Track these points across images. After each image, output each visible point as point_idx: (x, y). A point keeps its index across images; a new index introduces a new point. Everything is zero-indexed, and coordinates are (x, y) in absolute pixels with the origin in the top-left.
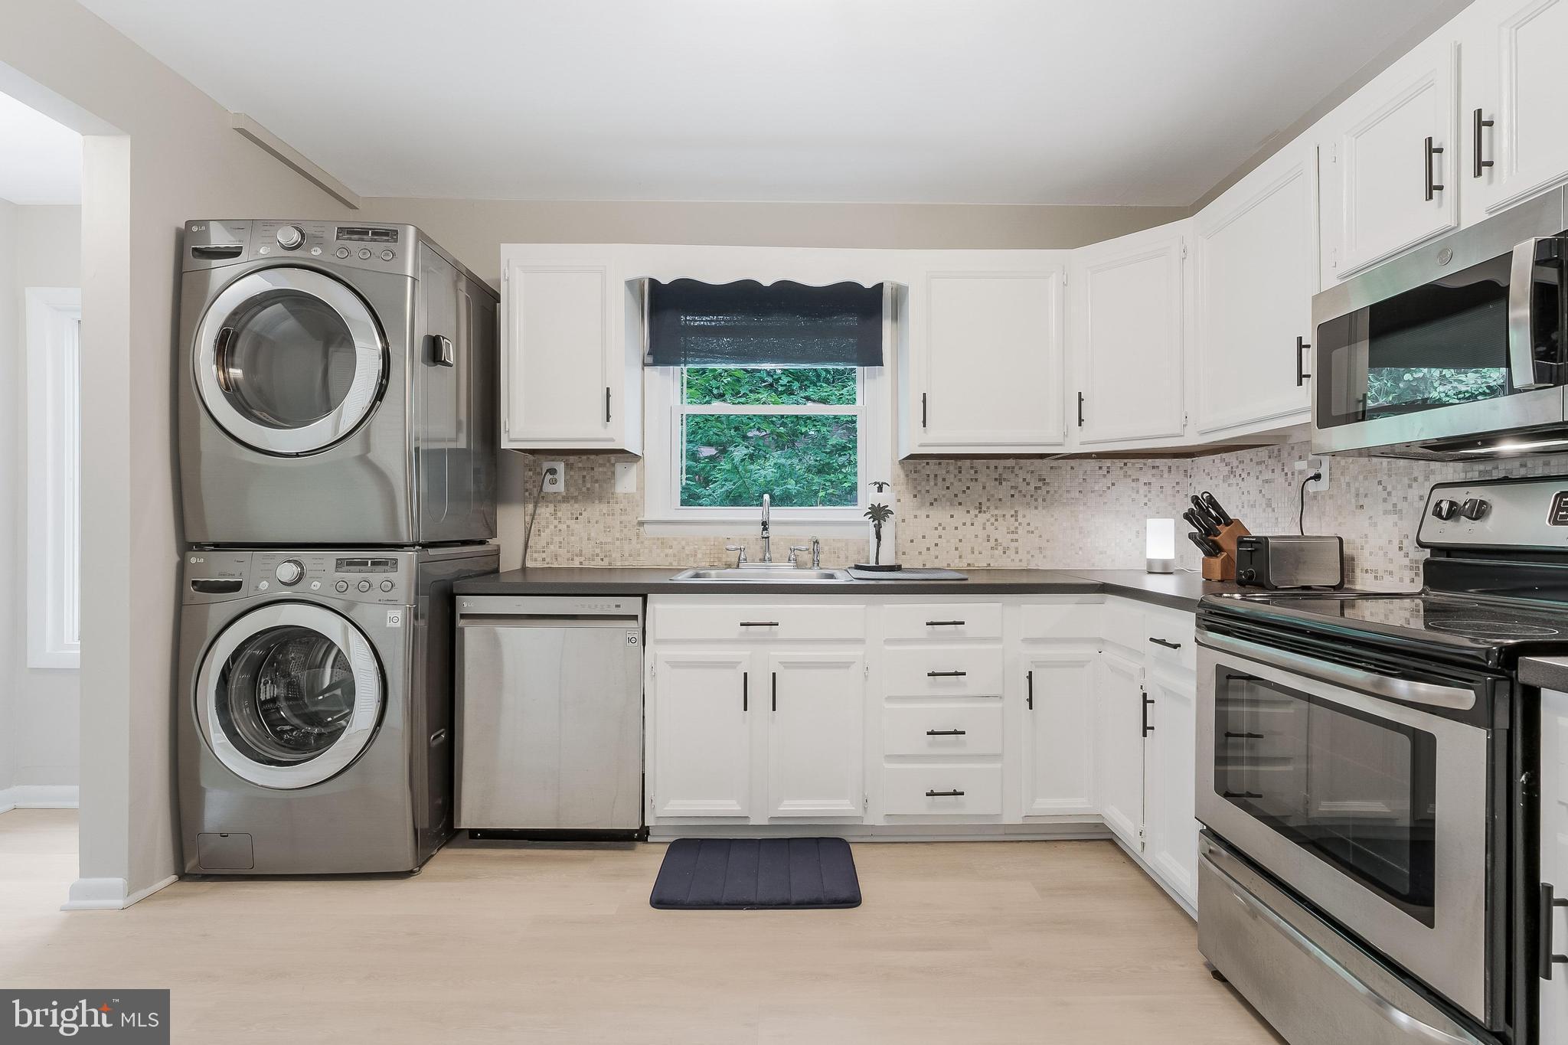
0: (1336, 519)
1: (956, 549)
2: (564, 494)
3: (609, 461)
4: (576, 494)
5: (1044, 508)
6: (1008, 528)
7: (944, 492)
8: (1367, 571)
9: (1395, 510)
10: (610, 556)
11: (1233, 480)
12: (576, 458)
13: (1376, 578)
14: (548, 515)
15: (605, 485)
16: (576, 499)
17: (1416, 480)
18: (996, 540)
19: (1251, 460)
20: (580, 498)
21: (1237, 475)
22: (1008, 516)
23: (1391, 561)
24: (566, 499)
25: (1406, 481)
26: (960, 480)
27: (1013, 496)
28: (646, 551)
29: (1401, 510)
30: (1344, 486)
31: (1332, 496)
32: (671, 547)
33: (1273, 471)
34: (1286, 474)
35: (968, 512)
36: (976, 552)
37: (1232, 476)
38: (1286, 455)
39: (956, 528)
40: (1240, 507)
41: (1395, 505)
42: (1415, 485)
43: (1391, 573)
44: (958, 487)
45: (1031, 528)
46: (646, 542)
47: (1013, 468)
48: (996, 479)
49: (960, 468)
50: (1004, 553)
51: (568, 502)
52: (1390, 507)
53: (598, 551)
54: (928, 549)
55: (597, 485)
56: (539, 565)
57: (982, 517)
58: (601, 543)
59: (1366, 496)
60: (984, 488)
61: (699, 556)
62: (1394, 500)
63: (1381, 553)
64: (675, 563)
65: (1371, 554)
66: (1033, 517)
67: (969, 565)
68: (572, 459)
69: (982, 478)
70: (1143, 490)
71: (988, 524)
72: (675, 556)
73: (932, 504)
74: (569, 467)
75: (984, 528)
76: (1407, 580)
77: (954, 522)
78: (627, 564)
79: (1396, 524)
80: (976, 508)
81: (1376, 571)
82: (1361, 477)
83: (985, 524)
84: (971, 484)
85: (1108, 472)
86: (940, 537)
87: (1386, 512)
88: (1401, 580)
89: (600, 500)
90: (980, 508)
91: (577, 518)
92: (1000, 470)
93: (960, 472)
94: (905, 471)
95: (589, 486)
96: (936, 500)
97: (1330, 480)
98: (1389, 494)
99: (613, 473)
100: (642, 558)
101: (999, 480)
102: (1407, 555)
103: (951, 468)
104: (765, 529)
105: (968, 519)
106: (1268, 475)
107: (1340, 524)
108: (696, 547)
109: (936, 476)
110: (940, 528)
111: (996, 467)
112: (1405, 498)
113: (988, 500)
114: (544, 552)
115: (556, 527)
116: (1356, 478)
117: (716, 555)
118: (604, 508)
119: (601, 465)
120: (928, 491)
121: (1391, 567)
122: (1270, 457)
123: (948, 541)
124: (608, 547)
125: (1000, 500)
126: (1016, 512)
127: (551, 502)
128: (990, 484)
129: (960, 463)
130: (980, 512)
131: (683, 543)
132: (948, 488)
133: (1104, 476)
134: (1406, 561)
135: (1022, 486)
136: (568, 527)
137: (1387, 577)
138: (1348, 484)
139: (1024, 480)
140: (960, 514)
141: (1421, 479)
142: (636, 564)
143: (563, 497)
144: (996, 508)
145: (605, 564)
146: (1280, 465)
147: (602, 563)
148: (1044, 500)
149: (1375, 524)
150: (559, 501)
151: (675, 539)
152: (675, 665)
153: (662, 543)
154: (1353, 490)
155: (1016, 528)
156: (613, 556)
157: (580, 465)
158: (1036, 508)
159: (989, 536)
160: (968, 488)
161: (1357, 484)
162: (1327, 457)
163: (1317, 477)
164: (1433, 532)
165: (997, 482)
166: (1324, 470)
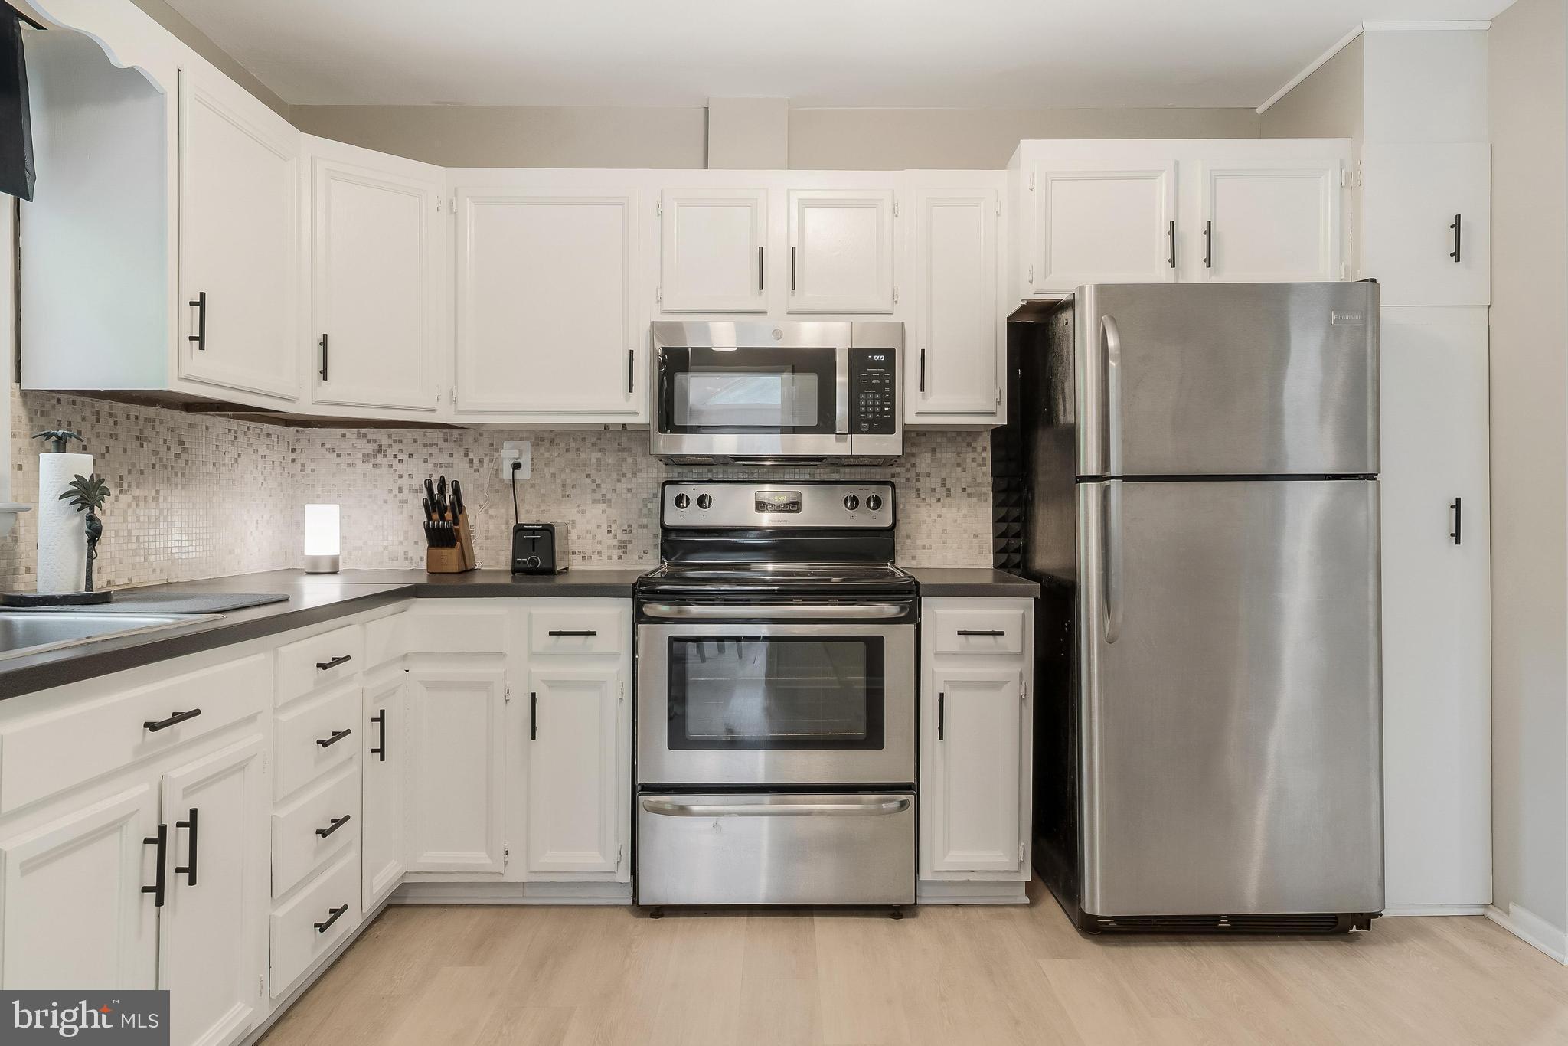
0: (538, 506)
5: (183, 488)
6: (149, 519)
8: (574, 553)
9: (604, 499)
11: (379, 459)
13: (584, 558)
17: (624, 475)
19: (415, 441)
21: (390, 453)
22: (150, 499)
23: (600, 542)
25: (614, 475)
27: (154, 466)
29: (610, 500)
30: (548, 476)
31: (533, 486)
33: (451, 455)
34: (471, 460)
37: (379, 456)
38: (471, 440)
40: (395, 491)
41: (604, 496)
42: (623, 480)
43: (599, 553)
44: (97, 447)
48: (137, 438)
49: (98, 413)
52: (598, 496)
59: (574, 486)
60: (125, 451)
62: (604, 492)
63: (589, 536)
65: (578, 537)
66: (172, 501)
69: (122, 435)
71: (129, 512)
76: (615, 557)
79: (604, 511)
80: (116, 486)
81: (584, 552)
82: (568, 470)
83: (125, 512)
84: (110, 443)
85: (235, 437)
87: (594, 501)
88: (610, 558)
90: (121, 485)
92: (141, 422)
93: (98, 421)
97: (532, 470)
98: (598, 486)
101: (140, 440)
102: (615, 537)
103: (88, 413)
107: (543, 512)
111: (137, 418)
112: (614, 490)
113: (130, 472)
116: (562, 470)
121: (599, 548)
122: (446, 440)
125: (141, 473)
126: (158, 492)
128: (133, 445)
129: (99, 405)
130: (121, 492)
133: (232, 444)
134: (615, 543)
135: (163, 451)
137: (595, 557)
138: (553, 475)
139: (165, 441)
141: (629, 475)
144: (138, 486)
146: (462, 451)
148: (183, 475)
149: (583, 512)
154: (559, 481)
158: (176, 487)
159: (129, 533)
160: (107, 450)
161: (563, 476)
162: (527, 446)
163: (517, 466)
164: (675, 518)
165: (138, 443)
166: (525, 461)
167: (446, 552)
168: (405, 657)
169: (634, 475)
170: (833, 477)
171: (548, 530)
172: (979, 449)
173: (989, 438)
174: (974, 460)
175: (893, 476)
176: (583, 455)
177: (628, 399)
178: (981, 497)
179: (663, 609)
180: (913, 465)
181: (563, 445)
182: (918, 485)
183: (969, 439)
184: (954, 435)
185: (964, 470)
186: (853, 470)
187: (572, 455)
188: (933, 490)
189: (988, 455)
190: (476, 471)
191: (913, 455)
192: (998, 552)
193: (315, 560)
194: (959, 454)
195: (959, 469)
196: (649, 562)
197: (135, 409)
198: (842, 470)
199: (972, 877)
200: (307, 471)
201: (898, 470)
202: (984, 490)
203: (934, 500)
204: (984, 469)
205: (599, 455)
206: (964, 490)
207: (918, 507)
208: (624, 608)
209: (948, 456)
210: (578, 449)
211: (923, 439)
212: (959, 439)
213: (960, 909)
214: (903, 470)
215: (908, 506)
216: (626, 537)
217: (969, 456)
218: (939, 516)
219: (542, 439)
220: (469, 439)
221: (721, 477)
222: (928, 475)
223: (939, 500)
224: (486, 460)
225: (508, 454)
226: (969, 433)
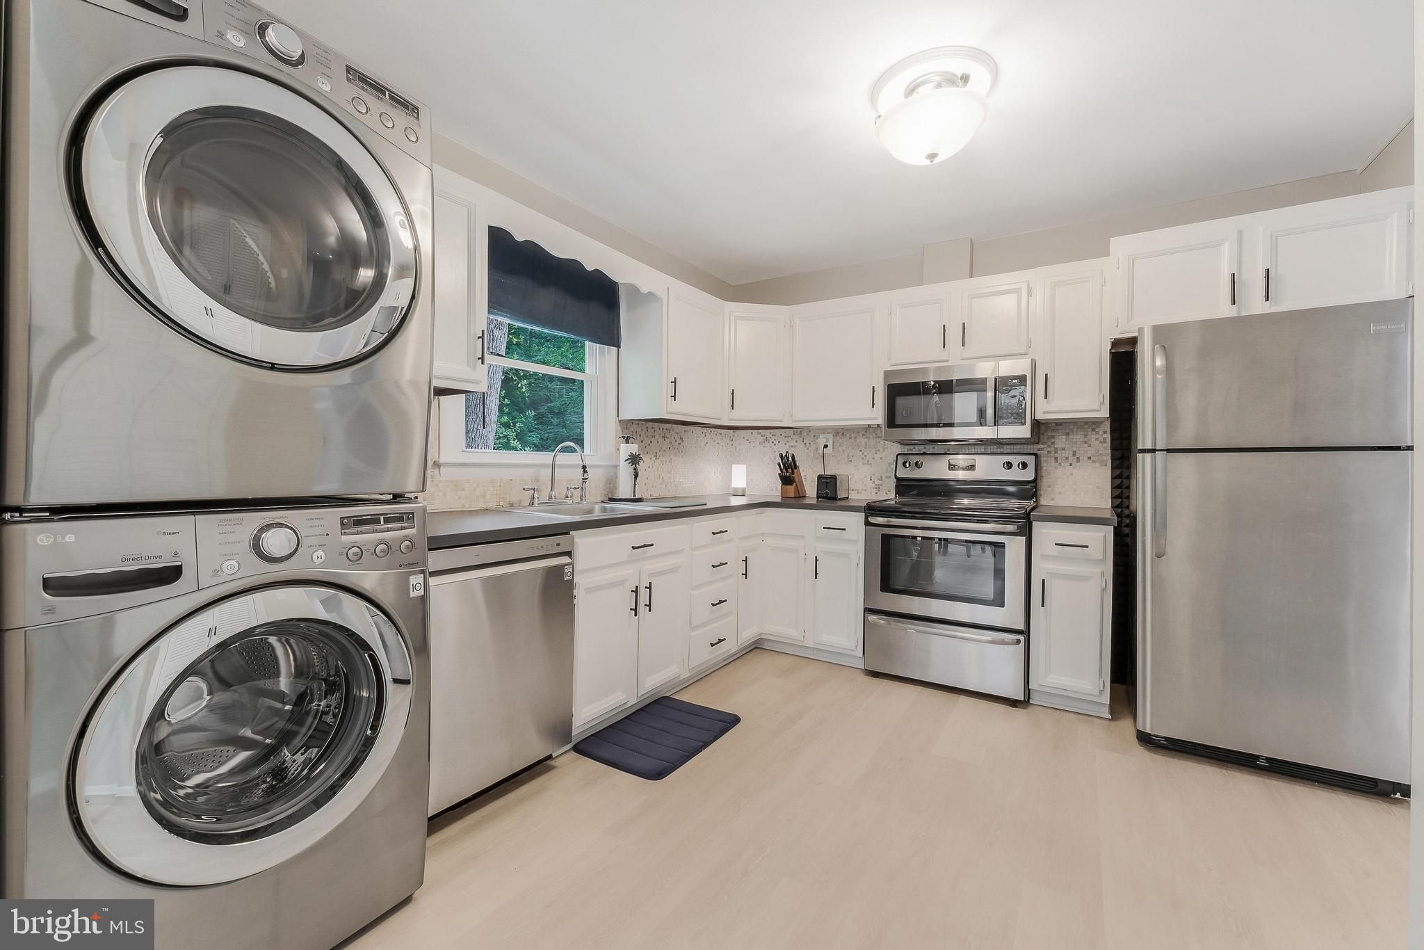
0: (836, 466)
5: (682, 457)
7: (640, 444)
9: (868, 463)
11: (766, 444)
13: (858, 493)
17: (879, 451)
19: (781, 435)
21: (771, 441)
22: (667, 462)
23: (866, 485)
25: (874, 451)
26: (648, 436)
27: (669, 448)
28: (441, 494)
29: (871, 463)
30: (841, 451)
31: (833, 456)
32: (463, 489)
33: (796, 441)
34: (806, 444)
35: (651, 458)
36: (654, 486)
37: (765, 442)
39: (646, 470)
40: (773, 459)
41: (868, 461)
42: (878, 453)
43: (866, 490)
44: (647, 441)
46: (441, 485)
47: (670, 429)
48: (662, 437)
49: (648, 427)
50: (666, 486)
52: (866, 462)
57: (658, 462)
59: (853, 456)
60: (658, 442)
62: (868, 459)
63: (861, 482)
64: (467, 506)
65: (855, 482)
66: (678, 462)
67: (651, 495)
69: (657, 436)
71: (660, 467)
72: (466, 497)
75: (658, 470)
76: (874, 493)
79: (868, 469)
80: (654, 456)
81: (858, 490)
82: (850, 448)
83: (658, 467)
84: (652, 439)
85: (706, 435)
87: (863, 464)
88: (871, 493)
90: (656, 456)
92: (665, 430)
93: (648, 430)
94: (622, 428)
97: (833, 448)
98: (865, 456)
100: (436, 501)
101: (664, 437)
102: (874, 482)
103: (644, 427)
104: (585, 472)
105: (651, 463)
106: (793, 443)
108: (485, 488)
111: (663, 429)
112: (874, 458)
116: (847, 448)
121: (865, 488)
122: (794, 434)
123: (642, 479)
125: (664, 451)
126: (671, 459)
128: (661, 440)
129: (648, 424)
131: (474, 485)
132: (642, 441)
134: (874, 485)
135: (673, 443)
138: (843, 451)
139: (674, 437)
140: (646, 460)
144: (663, 456)
148: (682, 452)
149: (858, 469)
151: (467, 482)
153: (457, 486)
154: (846, 454)
158: (679, 457)
161: (848, 451)
162: (831, 437)
163: (826, 446)
164: (902, 473)
166: (830, 445)
167: (789, 487)
168: (763, 534)
169: (884, 450)
170: (999, 451)
171: (834, 478)
172: (1101, 433)
173: (1109, 425)
174: (1097, 439)
175: (1039, 450)
176: (858, 440)
177: (872, 412)
178: (1103, 463)
179: (880, 520)
180: (1053, 443)
181: (848, 436)
182: (1056, 455)
183: (1094, 426)
184: (1083, 424)
185: (1090, 446)
186: (1012, 447)
187: (852, 440)
188: (1067, 458)
189: (1108, 436)
190: (808, 449)
191: (1053, 437)
192: (1114, 498)
193: (736, 489)
194: (1086, 436)
195: (1086, 445)
196: (888, 495)
197: (662, 425)
198: (1005, 447)
199: (1066, 693)
200: (738, 450)
201: (1042, 446)
202: (1105, 458)
203: (1067, 464)
204: (1105, 445)
205: (866, 440)
206: (1089, 458)
207: (1056, 468)
208: (861, 517)
209: (1078, 437)
210: (856, 437)
211: (1060, 427)
212: (1086, 426)
213: (1058, 711)
214: (1046, 446)
215: (1049, 468)
216: (879, 483)
217: (1094, 437)
218: (1071, 474)
219: (838, 433)
220: (804, 434)
221: (931, 451)
222: (1064, 449)
223: (1071, 465)
224: (812, 443)
225: (822, 441)
226: (1094, 423)
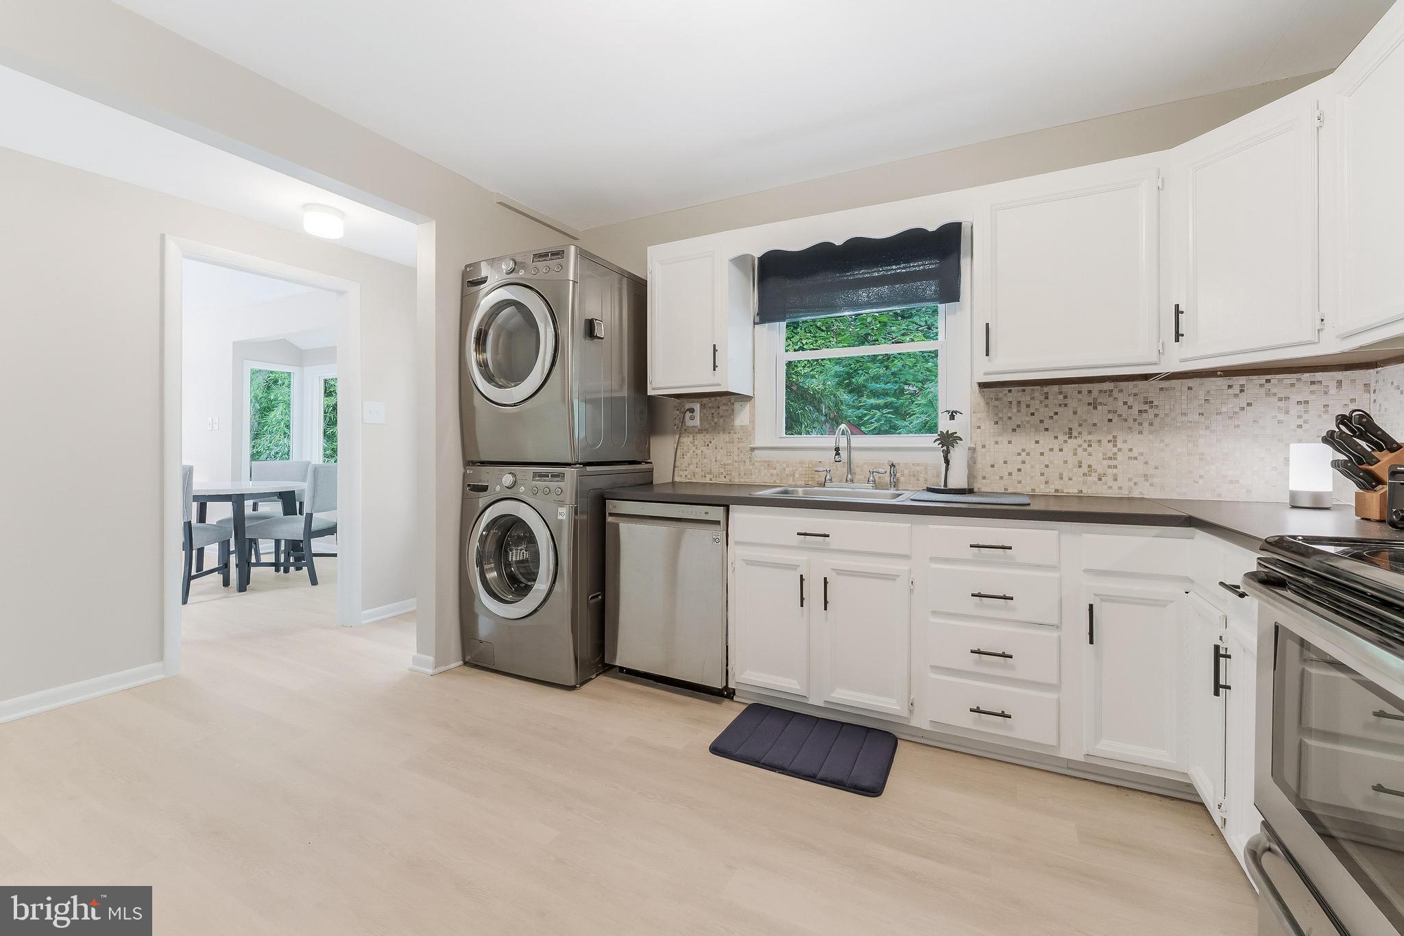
1: (1042, 474)
2: (699, 427)
3: (730, 401)
4: (707, 427)
5: (1151, 433)
6: (1104, 454)
7: (1028, 419)
10: (731, 474)
12: (707, 399)
14: (689, 443)
15: (727, 420)
16: (706, 431)
18: (1090, 466)
20: (710, 430)
22: (1104, 442)
24: (700, 431)
26: (1047, 406)
27: (1110, 421)
28: (757, 471)
32: (775, 469)
35: (1056, 437)
36: (1065, 478)
39: (1042, 454)
44: (1044, 412)
45: (1135, 453)
46: (757, 464)
47: (1112, 391)
48: (1089, 404)
49: (1047, 394)
50: (1100, 479)
51: (702, 433)
53: (722, 470)
54: (1010, 474)
55: (722, 420)
56: (683, 480)
57: (1073, 443)
58: (725, 464)
60: (1075, 413)
61: (797, 476)
64: (778, 481)
66: (1136, 443)
67: (1057, 491)
68: (705, 400)
69: (1072, 403)
70: (1295, 410)
71: (1080, 450)
72: (778, 475)
73: (1014, 430)
74: (703, 406)
75: (1075, 454)
77: (1039, 448)
78: (742, 481)
80: (1065, 434)
83: (1076, 450)
84: (1059, 410)
85: (1242, 391)
86: (1024, 462)
89: (724, 431)
90: (1071, 434)
91: (708, 445)
92: (1095, 394)
93: (1047, 398)
94: (985, 399)
95: (716, 420)
96: (1019, 426)
99: (733, 410)
100: (753, 477)
101: (1094, 405)
103: (1037, 394)
104: (838, 454)
105: (1056, 445)
108: (794, 468)
109: (1019, 402)
110: (1024, 454)
111: (1090, 392)
113: (1080, 425)
114: (686, 470)
115: (694, 452)
117: (810, 476)
118: (726, 437)
119: (724, 404)
120: (1010, 418)
123: (1033, 467)
124: (729, 468)
125: (1095, 425)
126: (1115, 437)
127: (691, 433)
128: (1083, 410)
129: (1046, 389)
130: (1070, 438)
131: (784, 465)
132: (1033, 414)
133: (1236, 396)
135: (1123, 410)
136: (702, 452)
139: (1125, 403)
140: (1046, 441)
142: (748, 481)
143: (699, 430)
144: (1090, 433)
145: (726, 481)
147: (724, 480)
148: (1151, 424)
150: (696, 433)
151: (778, 462)
152: (750, 563)
153: (768, 465)
155: (1115, 454)
156: (733, 474)
157: (710, 405)
158: (1141, 433)
159: (1080, 462)
160: (1056, 414)
165: (1091, 407)
